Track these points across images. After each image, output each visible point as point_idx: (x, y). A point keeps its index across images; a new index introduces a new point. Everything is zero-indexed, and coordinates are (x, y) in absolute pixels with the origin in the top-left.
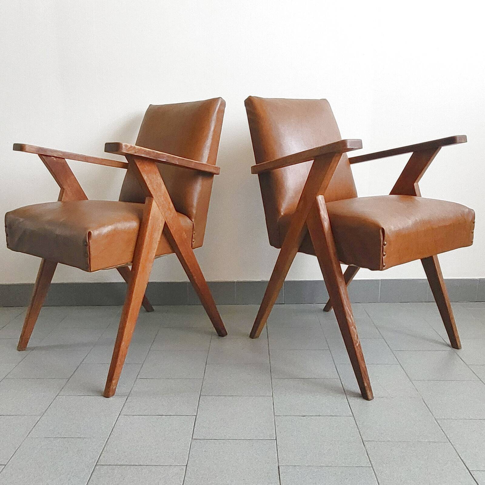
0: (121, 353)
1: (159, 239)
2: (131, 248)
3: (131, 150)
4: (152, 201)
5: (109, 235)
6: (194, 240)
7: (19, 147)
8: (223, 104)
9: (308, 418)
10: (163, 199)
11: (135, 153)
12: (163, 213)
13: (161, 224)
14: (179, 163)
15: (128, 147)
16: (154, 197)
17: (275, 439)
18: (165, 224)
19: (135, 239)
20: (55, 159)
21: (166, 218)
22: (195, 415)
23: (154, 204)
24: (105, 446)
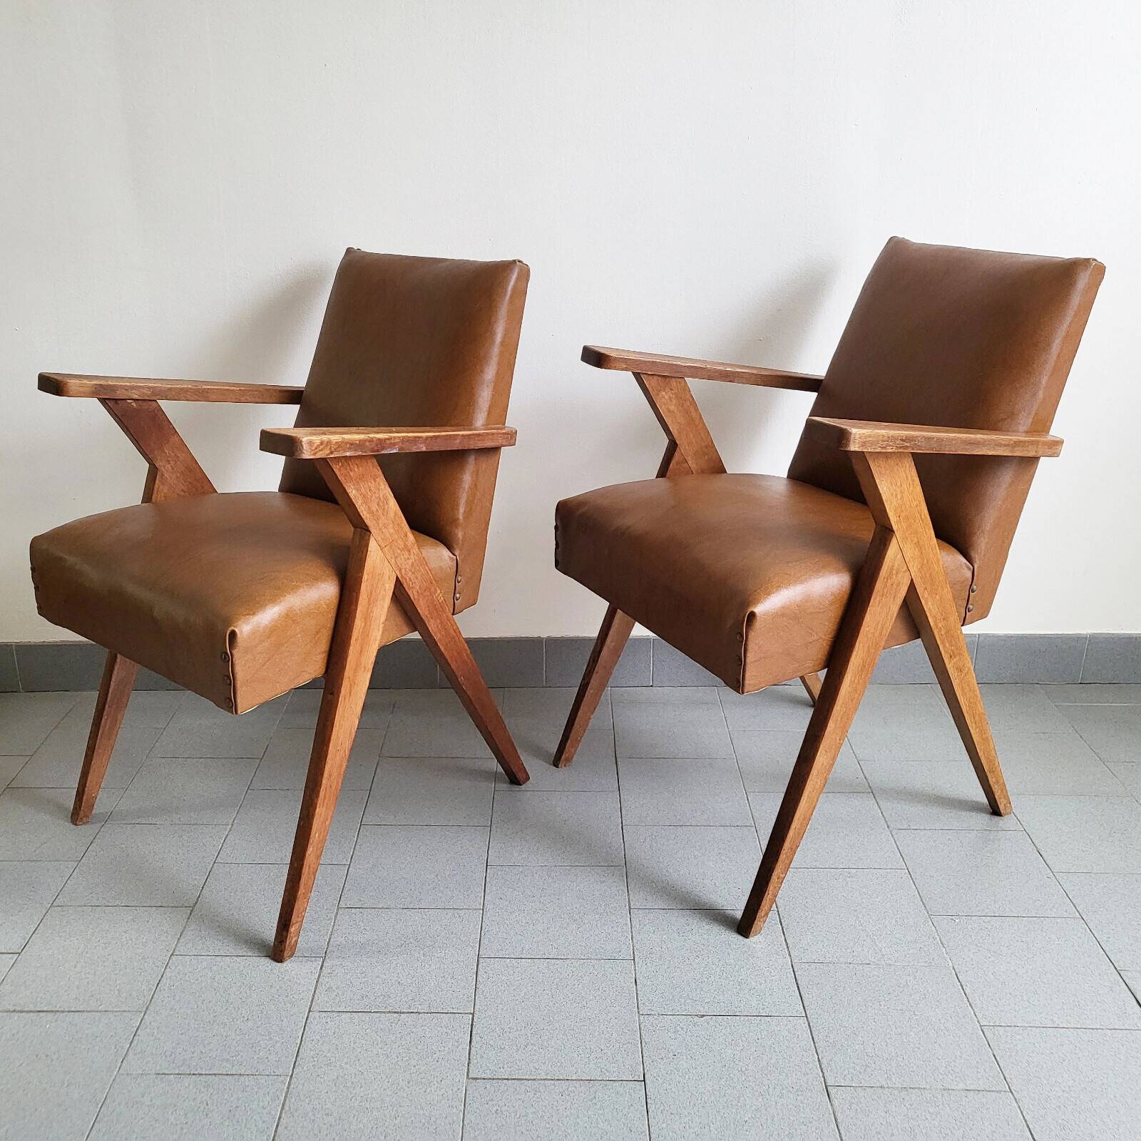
0: (305, 870)
1: (383, 618)
2: (324, 645)
3: (320, 451)
4: (369, 540)
5: (272, 630)
6: (458, 595)
7: (51, 385)
8: (525, 274)
9: (712, 1023)
10: (392, 531)
11: (332, 453)
12: (393, 561)
13: (387, 586)
14: (427, 446)
15: (315, 445)
16: (372, 531)
17: (643, 1079)
18: (398, 584)
19: (330, 624)
20: (134, 404)
21: (400, 570)
22: (471, 1013)
23: (373, 545)
24: (286, 1097)
